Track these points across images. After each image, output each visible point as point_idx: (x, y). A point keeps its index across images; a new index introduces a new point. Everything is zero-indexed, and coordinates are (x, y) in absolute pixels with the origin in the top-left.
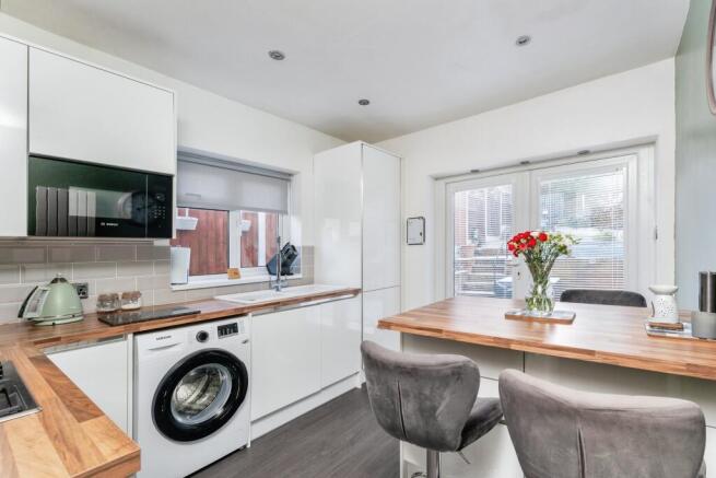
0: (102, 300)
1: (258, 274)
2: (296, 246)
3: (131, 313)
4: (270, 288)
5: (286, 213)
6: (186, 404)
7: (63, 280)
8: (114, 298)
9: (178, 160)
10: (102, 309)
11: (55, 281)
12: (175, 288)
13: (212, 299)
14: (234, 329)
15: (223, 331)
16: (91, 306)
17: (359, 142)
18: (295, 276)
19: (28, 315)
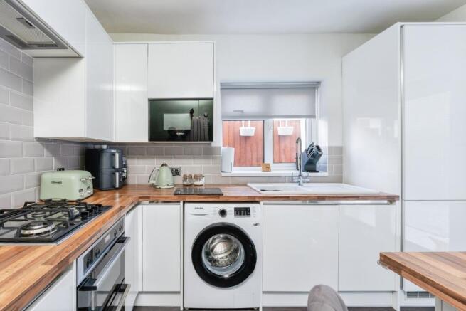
0: (185, 178)
1: (288, 169)
2: (320, 146)
3: (198, 188)
4: (292, 182)
5: (314, 117)
6: (216, 257)
7: (166, 165)
8: (190, 177)
9: (221, 89)
10: (185, 183)
11: (163, 165)
12: (223, 174)
13: (246, 185)
14: (247, 212)
15: (239, 212)
16: (179, 180)
17: (399, 24)
18: (321, 174)
19: (152, 182)
